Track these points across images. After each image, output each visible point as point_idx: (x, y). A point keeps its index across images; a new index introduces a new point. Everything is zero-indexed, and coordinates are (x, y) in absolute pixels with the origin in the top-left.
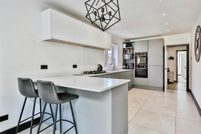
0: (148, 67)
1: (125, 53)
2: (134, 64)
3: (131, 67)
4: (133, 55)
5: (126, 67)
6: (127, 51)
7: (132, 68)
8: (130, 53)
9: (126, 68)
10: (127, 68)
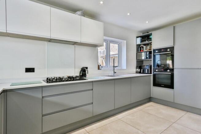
0: (175, 70)
1: (140, 51)
2: (151, 66)
3: (148, 70)
4: (150, 53)
5: (141, 70)
6: (143, 47)
7: (149, 72)
8: (146, 51)
9: (140, 72)
10: (142, 72)
